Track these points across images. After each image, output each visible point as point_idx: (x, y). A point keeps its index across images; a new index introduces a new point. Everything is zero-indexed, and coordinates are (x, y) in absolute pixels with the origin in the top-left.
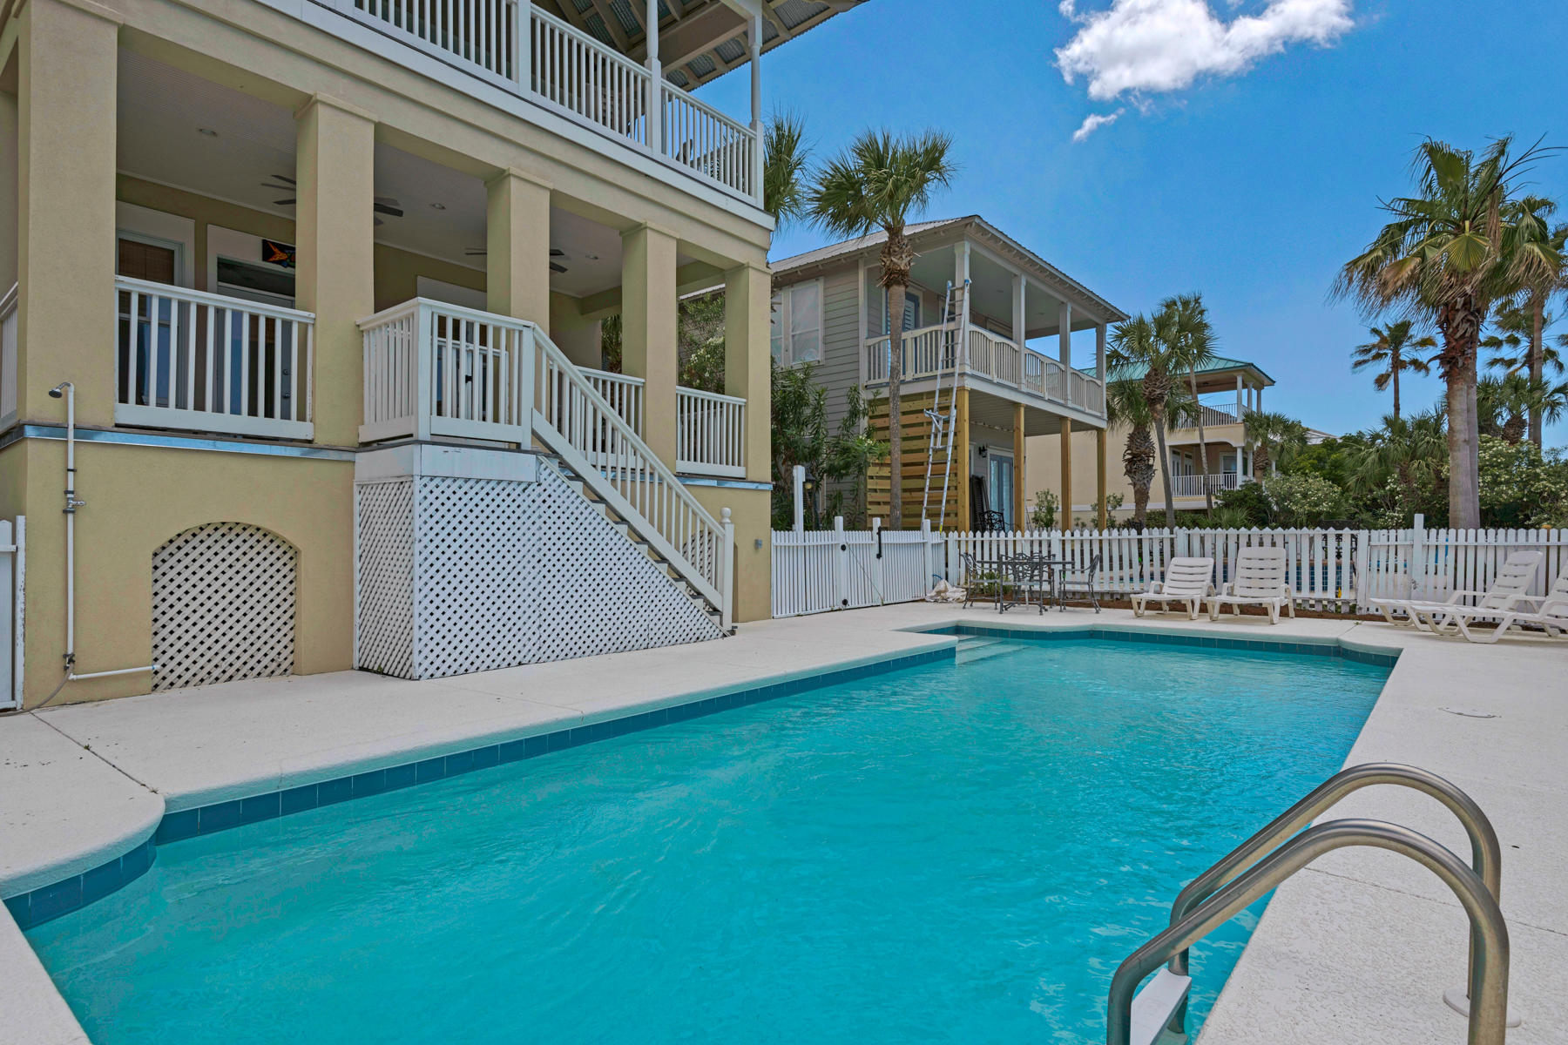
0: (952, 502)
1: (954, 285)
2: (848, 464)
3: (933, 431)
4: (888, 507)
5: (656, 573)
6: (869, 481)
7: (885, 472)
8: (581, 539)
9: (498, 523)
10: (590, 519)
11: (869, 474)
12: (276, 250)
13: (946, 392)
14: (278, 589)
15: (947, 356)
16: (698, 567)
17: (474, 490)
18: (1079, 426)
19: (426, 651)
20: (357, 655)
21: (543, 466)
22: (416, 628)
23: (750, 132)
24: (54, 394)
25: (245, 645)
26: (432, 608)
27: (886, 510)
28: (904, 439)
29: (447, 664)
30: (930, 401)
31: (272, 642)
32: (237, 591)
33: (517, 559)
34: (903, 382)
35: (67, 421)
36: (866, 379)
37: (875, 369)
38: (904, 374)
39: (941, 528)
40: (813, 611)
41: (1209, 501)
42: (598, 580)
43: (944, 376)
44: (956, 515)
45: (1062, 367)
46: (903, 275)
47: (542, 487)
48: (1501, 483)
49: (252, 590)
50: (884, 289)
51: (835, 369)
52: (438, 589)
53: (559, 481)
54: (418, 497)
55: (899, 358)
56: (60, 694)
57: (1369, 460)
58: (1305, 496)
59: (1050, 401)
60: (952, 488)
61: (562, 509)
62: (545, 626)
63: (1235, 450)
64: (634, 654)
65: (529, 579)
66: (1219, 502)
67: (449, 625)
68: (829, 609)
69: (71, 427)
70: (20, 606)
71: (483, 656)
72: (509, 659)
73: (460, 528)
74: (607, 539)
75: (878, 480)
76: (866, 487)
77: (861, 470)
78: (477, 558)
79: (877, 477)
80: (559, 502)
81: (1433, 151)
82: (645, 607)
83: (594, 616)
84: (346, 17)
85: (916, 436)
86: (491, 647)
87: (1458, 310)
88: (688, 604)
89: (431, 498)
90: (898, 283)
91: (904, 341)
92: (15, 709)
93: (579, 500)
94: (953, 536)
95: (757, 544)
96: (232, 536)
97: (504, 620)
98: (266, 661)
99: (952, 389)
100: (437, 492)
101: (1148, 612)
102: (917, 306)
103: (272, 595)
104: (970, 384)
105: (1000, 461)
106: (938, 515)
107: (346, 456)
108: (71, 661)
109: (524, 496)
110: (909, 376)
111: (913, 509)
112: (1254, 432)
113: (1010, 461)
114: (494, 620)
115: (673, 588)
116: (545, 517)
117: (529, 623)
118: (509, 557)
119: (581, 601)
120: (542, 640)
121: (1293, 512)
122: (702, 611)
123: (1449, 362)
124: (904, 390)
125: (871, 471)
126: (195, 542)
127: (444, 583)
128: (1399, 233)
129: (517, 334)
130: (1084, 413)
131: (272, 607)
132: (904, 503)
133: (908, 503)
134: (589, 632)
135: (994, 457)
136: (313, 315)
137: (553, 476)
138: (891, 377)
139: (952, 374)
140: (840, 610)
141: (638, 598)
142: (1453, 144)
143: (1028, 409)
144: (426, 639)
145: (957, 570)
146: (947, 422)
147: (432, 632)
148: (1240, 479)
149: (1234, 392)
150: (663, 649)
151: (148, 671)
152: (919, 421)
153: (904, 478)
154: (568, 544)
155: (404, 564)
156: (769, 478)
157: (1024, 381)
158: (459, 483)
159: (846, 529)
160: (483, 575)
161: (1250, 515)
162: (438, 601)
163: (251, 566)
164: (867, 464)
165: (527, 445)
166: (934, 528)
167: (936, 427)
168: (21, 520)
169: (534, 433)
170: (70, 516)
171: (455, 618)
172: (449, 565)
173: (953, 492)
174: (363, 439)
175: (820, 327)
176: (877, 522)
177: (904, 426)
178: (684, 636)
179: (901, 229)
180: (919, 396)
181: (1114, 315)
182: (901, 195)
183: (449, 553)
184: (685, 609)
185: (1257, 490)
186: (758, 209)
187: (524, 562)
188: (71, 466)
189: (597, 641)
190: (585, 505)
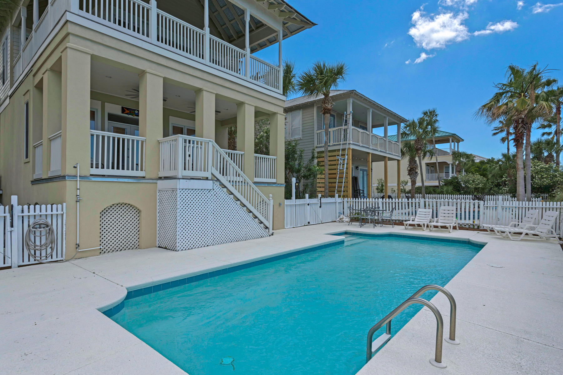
0: (346, 187)
1: (347, 113)
2: (310, 174)
3: (339, 163)
4: (324, 189)
5: (249, 216)
6: (317, 180)
7: (323, 176)
8: (226, 206)
9: (201, 202)
10: (229, 200)
11: (317, 177)
12: (126, 110)
13: (344, 150)
14: (135, 222)
15: (344, 138)
16: (262, 213)
17: (194, 193)
18: (390, 159)
19: (180, 242)
20: (158, 243)
21: (215, 184)
22: (178, 235)
23: (278, 69)
24: (75, 167)
25: (125, 240)
26: (182, 229)
27: (323, 189)
28: (330, 165)
29: (186, 246)
30: (338, 152)
31: (133, 239)
32: (123, 223)
33: (207, 213)
34: (329, 146)
35: (77, 174)
36: (317, 144)
37: (319, 142)
38: (330, 143)
39: (342, 196)
40: (298, 226)
41: (439, 183)
42: (231, 219)
43: (343, 144)
44: (347, 191)
45: (385, 139)
46: (329, 110)
47: (214, 191)
48: (544, 178)
49: (127, 223)
50: (323, 115)
51: (306, 141)
52: (184, 223)
53: (219, 189)
54: (178, 195)
55: (328, 138)
56: (76, 256)
57: (496, 169)
58: (473, 181)
59: (380, 151)
60: (346, 182)
61: (220, 197)
62: (215, 234)
63: (449, 164)
64: (241, 242)
65: (210, 219)
66: (443, 183)
67: (187, 234)
68: (304, 225)
69: (78, 176)
70: (64, 230)
71: (197, 244)
72: (204, 244)
73: (190, 204)
74: (234, 206)
75: (321, 180)
76: (316, 181)
77: (315, 176)
78: (195, 213)
79: (320, 178)
80: (219, 195)
81: (512, 68)
82: (245, 227)
83: (229, 230)
84: (155, 45)
85: (334, 164)
86: (199, 241)
87: (520, 123)
88: (258, 226)
89: (182, 195)
90: (328, 113)
91: (330, 132)
92: (63, 260)
93: (226, 194)
94: (346, 199)
95: (280, 204)
96: (122, 207)
97: (203, 232)
98: (131, 245)
99: (346, 149)
100: (184, 194)
101: (410, 227)
102: (334, 118)
103: (133, 224)
104: (352, 147)
105: (363, 171)
106: (341, 191)
107: (155, 181)
108: (78, 246)
109: (209, 194)
110: (331, 144)
111: (332, 189)
112: (455, 158)
113: (366, 170)
114: (200, 232)
115: (254, 221)
116: (215, 200)
117: (210, 233)
118: (204, 213)
119: (226, 226)
120: (214, 238)
121: (469, 187)
122: (263, 228)
123: (517, 141)
124: (330, 149)
125: (319, 176)
126: (111, 209)
127: (186, 221)
128: (500, 96)
129: (207, 143)
130: (392, 154)
131: (133, 228)
132: (329, 187)
133: (331, 187)
134: (228, 235)
135: (361, 170)
136: (145, 138)
137: (218, 187)
138: (325, 144)
139: (346, 144)
140: (307, 225)
141: (243, 224)
142: (519, 66)
143: (372, 154)
144: (180, 239)
145: (347, 211)
146: (344, 160)
147: (182, 237)
148: (451, 175)
149: (449, 144)
150: (251, 241)
151: (98, 249)
152: (335, 159)
153: (329, 178)
154: (222, 208)
155: (174, 216)
156: (284, 183)
157: (371, 145)
158: (190, 190)
159: (309, 198)
160: (197, 218)
161: (454, 188)
162: (184, 227)
163: (127, 216)
164: (317, 175)
165: (210, 178)
166: (339, 196)
167: (340, 162)
168: (64, 204)
169: (212, 174)
170: (78, 203)
171: (189, 232)
172: (187, 216)
173: (346, 184)
174: (160, 176)
175: (301, 126)
176: (320, 195)
177: (329, 161)
178: (257, 236)
179: (329, 95)
180: (334, 151)
181: (403, 120)
182: (328, 84)
183: (187, 212)
184: (257, 227)
185: (456, 179)
186: (281, 94)
187: (209, 214)
188: (78, 188)
189: (231, 238)
190: (227, 195)
